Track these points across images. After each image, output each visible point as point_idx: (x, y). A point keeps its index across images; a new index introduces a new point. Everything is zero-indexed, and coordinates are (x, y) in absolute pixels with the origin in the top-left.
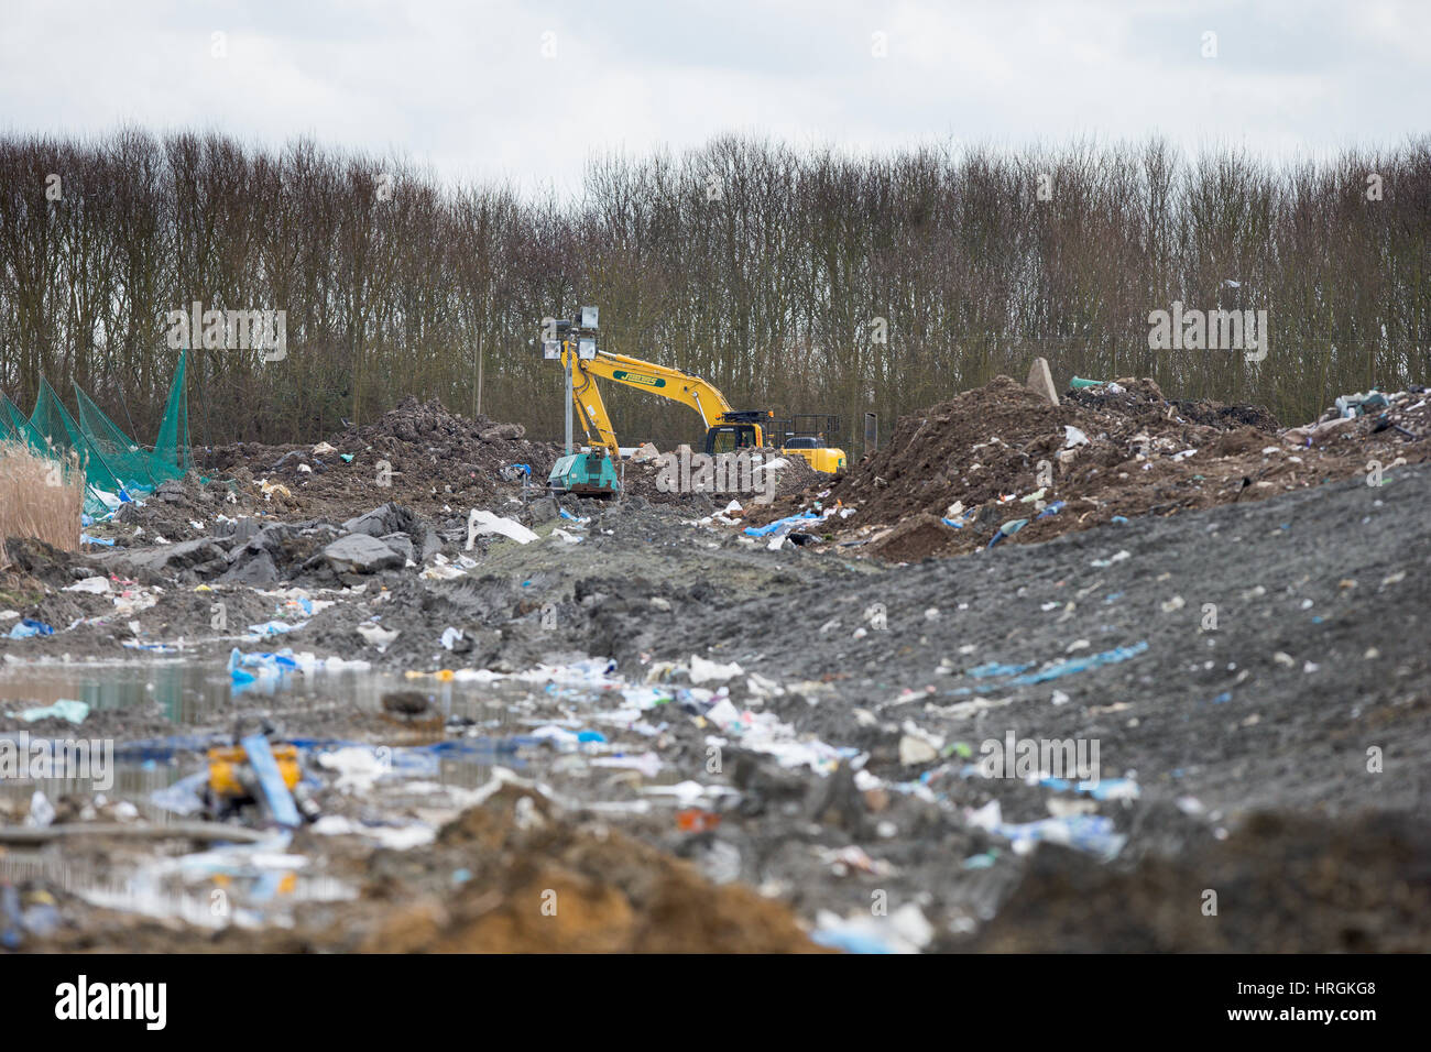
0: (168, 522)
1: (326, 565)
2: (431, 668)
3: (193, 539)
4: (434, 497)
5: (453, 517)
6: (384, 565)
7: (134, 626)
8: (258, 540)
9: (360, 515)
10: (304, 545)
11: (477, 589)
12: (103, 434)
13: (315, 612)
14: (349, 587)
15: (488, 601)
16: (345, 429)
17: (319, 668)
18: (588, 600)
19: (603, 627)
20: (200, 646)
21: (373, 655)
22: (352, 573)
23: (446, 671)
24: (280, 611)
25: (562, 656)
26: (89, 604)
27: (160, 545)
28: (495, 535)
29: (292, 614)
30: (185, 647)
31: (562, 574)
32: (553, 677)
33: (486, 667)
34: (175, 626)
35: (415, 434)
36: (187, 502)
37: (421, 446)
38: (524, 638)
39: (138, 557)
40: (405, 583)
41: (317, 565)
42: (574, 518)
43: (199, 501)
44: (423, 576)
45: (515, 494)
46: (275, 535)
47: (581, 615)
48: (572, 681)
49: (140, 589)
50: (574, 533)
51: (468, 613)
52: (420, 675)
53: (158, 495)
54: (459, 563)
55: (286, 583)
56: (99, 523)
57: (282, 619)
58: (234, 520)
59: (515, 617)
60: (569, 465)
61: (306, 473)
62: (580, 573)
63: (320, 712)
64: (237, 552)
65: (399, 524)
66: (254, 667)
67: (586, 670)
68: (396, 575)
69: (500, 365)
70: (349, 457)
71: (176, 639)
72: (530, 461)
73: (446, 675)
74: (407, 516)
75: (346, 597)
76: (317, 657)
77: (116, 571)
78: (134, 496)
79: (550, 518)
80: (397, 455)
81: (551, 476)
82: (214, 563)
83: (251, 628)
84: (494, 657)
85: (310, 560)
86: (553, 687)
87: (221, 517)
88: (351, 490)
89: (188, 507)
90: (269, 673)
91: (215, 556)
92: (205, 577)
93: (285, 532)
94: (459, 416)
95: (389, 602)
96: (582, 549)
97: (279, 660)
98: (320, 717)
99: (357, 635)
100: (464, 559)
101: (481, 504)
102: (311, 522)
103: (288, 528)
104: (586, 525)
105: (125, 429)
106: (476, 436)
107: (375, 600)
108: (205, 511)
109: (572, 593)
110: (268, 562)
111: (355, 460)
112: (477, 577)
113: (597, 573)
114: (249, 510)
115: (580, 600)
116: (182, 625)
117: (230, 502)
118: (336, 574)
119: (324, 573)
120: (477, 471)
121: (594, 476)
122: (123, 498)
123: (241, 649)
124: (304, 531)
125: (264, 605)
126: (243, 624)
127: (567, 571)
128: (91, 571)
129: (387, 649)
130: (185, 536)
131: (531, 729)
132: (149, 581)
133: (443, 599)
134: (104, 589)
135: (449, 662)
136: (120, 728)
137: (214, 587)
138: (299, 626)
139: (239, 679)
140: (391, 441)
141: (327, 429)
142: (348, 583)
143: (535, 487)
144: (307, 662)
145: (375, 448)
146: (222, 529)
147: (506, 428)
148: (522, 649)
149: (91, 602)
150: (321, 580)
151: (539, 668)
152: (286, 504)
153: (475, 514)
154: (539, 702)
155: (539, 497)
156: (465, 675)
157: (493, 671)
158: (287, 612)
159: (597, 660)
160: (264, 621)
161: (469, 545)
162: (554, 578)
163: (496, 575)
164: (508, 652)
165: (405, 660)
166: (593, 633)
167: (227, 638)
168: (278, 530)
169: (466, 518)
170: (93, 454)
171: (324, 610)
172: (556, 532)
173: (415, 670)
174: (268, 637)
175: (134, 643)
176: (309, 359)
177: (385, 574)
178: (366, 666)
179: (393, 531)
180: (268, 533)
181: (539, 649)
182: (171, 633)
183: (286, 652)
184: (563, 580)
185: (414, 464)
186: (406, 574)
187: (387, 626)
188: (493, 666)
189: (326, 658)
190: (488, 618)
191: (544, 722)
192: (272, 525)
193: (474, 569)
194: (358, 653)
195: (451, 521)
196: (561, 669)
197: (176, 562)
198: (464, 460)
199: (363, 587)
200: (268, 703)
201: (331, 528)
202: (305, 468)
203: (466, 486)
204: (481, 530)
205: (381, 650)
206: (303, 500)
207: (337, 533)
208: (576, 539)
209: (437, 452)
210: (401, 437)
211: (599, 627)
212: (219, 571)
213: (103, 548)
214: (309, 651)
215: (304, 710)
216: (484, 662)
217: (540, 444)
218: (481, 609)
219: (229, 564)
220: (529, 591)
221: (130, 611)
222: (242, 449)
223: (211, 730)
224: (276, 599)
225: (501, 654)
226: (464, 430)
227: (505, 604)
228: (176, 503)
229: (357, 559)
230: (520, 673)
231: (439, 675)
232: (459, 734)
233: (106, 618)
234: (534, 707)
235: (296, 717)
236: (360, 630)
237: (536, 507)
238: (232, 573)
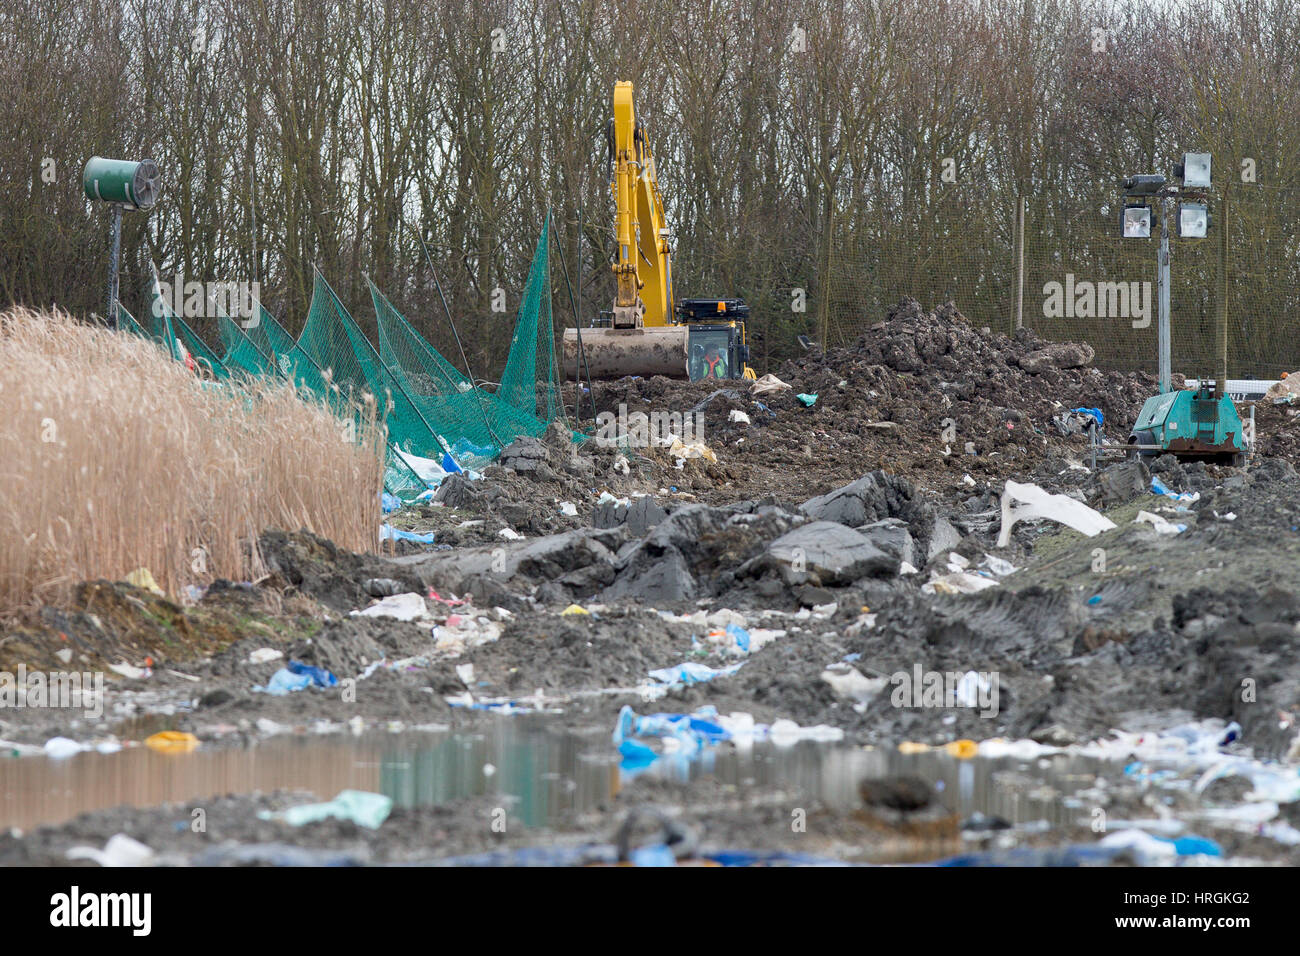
0: (520, 504)
1: (773, 573)
2: (940, 737)
3: (561, 531)
4: (948, 462)
5: (978, 493)
6: (863, 571)
7: (466, 673)
8: (663, 533)
9: (829, 490)
10: (737, 540)
11: (1015, 609)
12: (416, 365)
13: (755, 647)
14: (810, 607)
15: (1032, 629)
16: (804, 353)
17: (760, 738)
18: (1194, 626)
19: (1218, 669)
20: (569, 704)
21: (845, 715)
22: (814, 584)
23: (966, 743)
24: (698, 646)
25: (1152, 718)
26: (392, 637)
27: (508, 541)
28: (1046, 522)
29: (717, 652)
30: (546, 706)
31: (1151, 585)
32: (1139, 751)
33: (1029, 736)
34: (529, 671)
35: (916, 361)
36: (551, 472)
37: (926, 379)
38: (1090, 687)
39: (469, 560)
40: (900, 600)
41: (757, 573)
42: (1173, 495)
43: (569, 471)
44: (928, 589)
45: (1078, 457)
46: (690, 523)
47: (1184, 651)
48: (1168, 756)
49: (474, 612)
50: (1171, 518)
51: (1001, 648)
52: (922, 748)
53: (504, 461)
54: (987, 568)
55: (709, 601)
56: (409, 508)
57: (701, 659)
58: (625, 501)
59: (1076, 654)
60: (1165, 408)
61: (742, 424)
62: (1181, 583)
63: (760, 808)
64: (630, 552)
65: (890, 506)
66: (655, 736)
67: (1191, 739)
68: (884, 588)
69: (1053, 248)
70: (810, 399)
71: (533, 693)
72: (1103, 403)
73: (963, 749)
74: (902, 493)
75: (805, 624)
76: (757, 721)
77: (436, 583)
78: (465, 464)
79: (1134, 495)
80: (887, 395)
81: (1136, 427)
82: (593, 570)
83: (652, 673)
84: (1042, 720)
85: (746, 565)
86: (1136, 766)
87: (606, 496)
88: (815, 451)
89: (553, 481)
90: (680, 746)
91: (594, 558)
92: (578, 592)
93: (706, 519)
94: (987, 330)
95: (873, 632)
96: (1185, 543)
97: (695, 725)
98: (759, 817)
99: (821, 685)
100: (994, 561)
101: (1024, 472)
102: (748, 504)
103: (711, 514)
104: (1192, 506)
105: (452, 356)
106: (1013, 363)
107: (851, 628)
108: (579, 486)
109: (1168, 615)
110: (679, 567)
111: (819, 403)
112: (1015, 590)
113: (1208, 584)
114: (650, 485)
115: (1182, 626)
116: (541, 669)
117: (619, 472)
118: (787, 587)
119: (770, 585)
120: (1016, 420)
121: (1205, 427)
122: (448, 465)
123: (634, 708)
124: (736, 518)
125: (673, 637)
126: (639, 669)
127: (1159, 581)
128: (395, 584)
129: (870, 707)
130: (548, 527)
131: (1099, 836)
132: (489, 598)
133: (960, 627)
134: (417, 613)
135: (970, 727)
136: (440, 835)
137: (593, 609)
138: (728, 670)
139: (631, 757)
140: (877, 372)
141: (776, 354)
142: (807, 601)
143: (1110, 445)
144: (742, 729)
145: (852, 383)
146: (607, 515)
147: (1062, 350)
148: (1087, 708)
149: (396, 634)
150: (765, 597)
151: (1114, 737)
152: (709, 473)
153: (1013, 489)
154: (1114, 790)
155: (1116, 460)
156: (995, 748)
157: (1040, 741)
158: (709, 647)
159: (1209, 723)
160: (673, 662)
161: (1003, 539)
162: (1139, 590)
163: (1046, 587)
164: (1064, 711)
165: (898, 725)
166: (1202, 679)
167: (612, 690)
168: (695, 516)
169: (998, 496)
170: (400, 396)
171: (768, 645)
172: (1143, 516)
173: (915, 741)
174: (678, 688)
175: (466, 699)
176: (745, 242)
177: (867, 585)
178: (836, 734)
179: (880, 518)
180: (679, 520)
181: (1114, 705)
182: (524, 684)
183: (706, 712)
184: (1154, 594)
185: (915, 409)
186: (900, 586)
187: (869, 670)
188: (1041, 733)
189: (771, 722)
190: (1033, 656)
191: (1121, 823)
192: (685, 509)
193: (1010, 578)
194: (823, 713)
195: (974, 500)
196: (1150, 738)
197: (531, 568)
198: (996, 402)
199: (832, 607)
200: (677, 795)
201: (779, 512)
202: (740, 416)
203: (999, 444)
204: (1024, 514)
205: (860, 708)
206: (737, 468)
207: (789, 521)
208: (1175, 528)
209: (951, 389)
210: (893, 365)
211: (1212, 671)
212: (601, 583)
213: (416, 546)
214: (745, 710)
215: (736, 805)
216: (1025, 728)
217: (1118, 375)
218: (1022, 642)
219: (617, 571)
220: (1099, 611)
221: (459, 649)
222: (639, 386)
223: (586, 838)
224: (693, 627)
225: (1052, 714)
226: (995, 353)
227: (1060, 634)
228: (533, 475)
229: (821, 562)
230: (1085, 744)
231: (953, 749)
232: (984, 844)
233: (420, 659)
234: (1105, 800)
235: (722, 818)
236: (827, 676)
237: (1109, 476)
238: (621, 584)
